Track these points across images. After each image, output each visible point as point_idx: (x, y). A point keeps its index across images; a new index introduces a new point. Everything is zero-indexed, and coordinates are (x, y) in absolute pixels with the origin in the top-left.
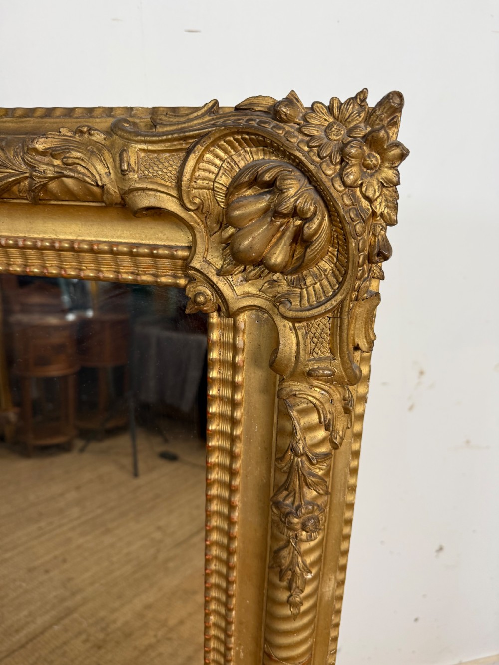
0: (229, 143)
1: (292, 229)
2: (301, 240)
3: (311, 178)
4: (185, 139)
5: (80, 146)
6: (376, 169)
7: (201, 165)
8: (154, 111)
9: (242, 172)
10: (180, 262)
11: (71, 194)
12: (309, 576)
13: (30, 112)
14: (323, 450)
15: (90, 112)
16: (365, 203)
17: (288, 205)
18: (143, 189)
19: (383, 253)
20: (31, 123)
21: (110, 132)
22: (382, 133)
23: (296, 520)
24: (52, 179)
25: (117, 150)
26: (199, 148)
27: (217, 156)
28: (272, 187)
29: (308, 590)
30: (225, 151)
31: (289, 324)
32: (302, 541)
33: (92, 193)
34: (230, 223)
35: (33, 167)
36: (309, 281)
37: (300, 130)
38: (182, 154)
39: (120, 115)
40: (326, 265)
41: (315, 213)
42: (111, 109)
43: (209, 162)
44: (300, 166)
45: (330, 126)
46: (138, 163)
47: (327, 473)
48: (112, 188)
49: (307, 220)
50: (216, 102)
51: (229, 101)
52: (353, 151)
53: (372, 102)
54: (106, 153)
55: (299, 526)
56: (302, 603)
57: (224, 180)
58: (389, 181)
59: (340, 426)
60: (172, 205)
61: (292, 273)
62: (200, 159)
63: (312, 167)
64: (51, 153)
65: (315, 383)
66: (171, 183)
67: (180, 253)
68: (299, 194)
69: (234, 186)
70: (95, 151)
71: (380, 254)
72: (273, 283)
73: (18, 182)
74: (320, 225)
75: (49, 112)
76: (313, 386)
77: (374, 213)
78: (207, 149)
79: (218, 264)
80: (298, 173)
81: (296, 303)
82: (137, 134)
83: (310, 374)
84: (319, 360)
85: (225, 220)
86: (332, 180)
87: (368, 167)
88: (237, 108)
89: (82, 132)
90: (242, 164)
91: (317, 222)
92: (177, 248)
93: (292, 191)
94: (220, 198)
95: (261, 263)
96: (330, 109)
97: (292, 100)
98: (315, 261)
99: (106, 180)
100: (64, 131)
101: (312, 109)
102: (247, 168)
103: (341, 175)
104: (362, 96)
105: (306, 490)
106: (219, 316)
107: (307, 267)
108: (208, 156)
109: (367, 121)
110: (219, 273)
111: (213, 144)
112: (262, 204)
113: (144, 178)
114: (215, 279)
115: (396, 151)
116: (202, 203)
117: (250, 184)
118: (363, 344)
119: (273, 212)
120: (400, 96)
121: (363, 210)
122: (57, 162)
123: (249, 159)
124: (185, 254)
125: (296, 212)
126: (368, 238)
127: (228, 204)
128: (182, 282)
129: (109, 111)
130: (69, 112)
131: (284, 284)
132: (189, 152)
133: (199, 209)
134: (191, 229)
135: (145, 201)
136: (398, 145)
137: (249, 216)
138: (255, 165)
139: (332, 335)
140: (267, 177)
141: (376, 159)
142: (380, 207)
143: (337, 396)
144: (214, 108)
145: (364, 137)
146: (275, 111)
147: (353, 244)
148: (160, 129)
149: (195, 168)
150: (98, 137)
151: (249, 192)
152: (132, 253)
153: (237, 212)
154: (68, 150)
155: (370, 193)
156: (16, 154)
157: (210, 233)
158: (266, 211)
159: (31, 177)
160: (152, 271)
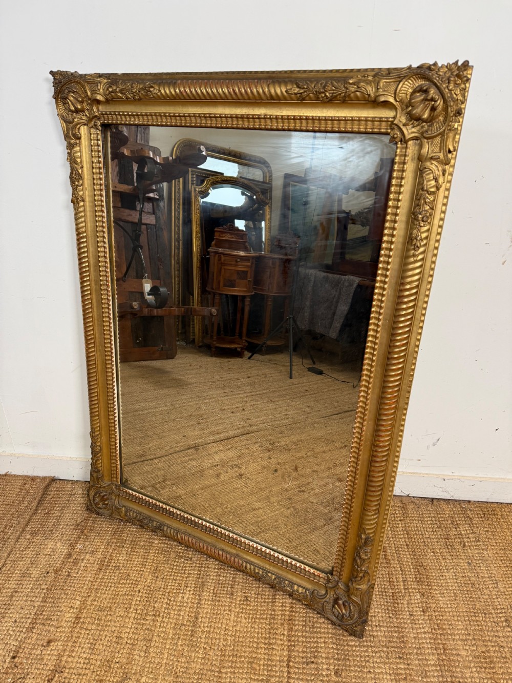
0: (414, 78)
1: (431, 105)
2: (433, 109)
3: (438, 88)
4: (399, 77)
5: (363, 81)
6: (459, 85)
7: (404, 86)
8: (389, 69)
9: (417, 87)
10: (390, 123)
11: (357, 98)
12: (422, 244)
13: (345, 71)
14: (433, 190)
15: (366, 70)
16: (455, 96)
17: (429, 97)
18: (383, 95)
19: (459, 113)
20: (345, 74)
21: (374, 76)
22: (461, 73)
23: (420, 216)
24: (353, 92)
25: (376, 82)
26: (404, 80)
27: (409, 83)
28: (426, 91)
29: (421, 250)
30: (412, 81)
31: (426, 140)
32: (421, 226)
33: (364, 97)
34: (410, 105)
35: (347, 88)
36: (435, 124)
37: (437, 74)
38: (398, 83)
39: (377, 71)
40: (441, 118)
41: (438, 99)
42: (374, 69)
43: (407, 85)
44: (435, 85)
45: (446, 72)
46: (383, 86)
47: (434, 200)
48: (372, 95)
49: (435, 101)
50: (411, 66)
51: (415, 65)
52: (452, 79)
53: (460, 64)
54: (373, 84)
55: (421, 219)
56: (418, 255)
57: (410, 90)
58: (462, 88)
59: (441, 181)
60: (392, 100)
61: (429, 122)
62: (404, 84)
63: (439, 84)
64: (354, 84)
65: (433, 162)
66: (393, 92)
67: (390, 119)
68: (434, 93)
69: (414, 92)
70: (369, 83)
71: (458, 113)
72: (423, 127)
73: (340, 94)
74: (440, 103)
75: (352, 71)
76: (432, 164)
77: (458, 99)
78: (406, 81)
79: (404, 121)
80: (434, 87)
81: (430, 132)
82: (384, 76)
83: (432, 158)
84: (436, 153)
85: (410, 104)
86: (445, 88)
87: (456, 84)
88: (418, 67)
89: (365, 77)
90: (417, 85)
91: (439, 102)
92: (389, 118)
93: (432, 92)
94: (408, 97)
95: (418, 119)
96: (447, 67)
97: (435, 64)
98: (438, 116)
99: (371, 92)
100: (359, 76)
101: (441, 67)
102: (419, 86)
103: (447, 87)
104: (457, 62)
105: (425, 206)
106: (401, 144)
107: (435, 119)
108: (406, 83)
109: (458, 70)
110: (404, 125)
111: (409, 79)
112: (422, 98)
113: (384, 91)
114: (402, 127)
115: (465, 79)
116: (402, 99)
117: (419, 92)
118: (452, 149)
119: (426, 100)
120: (468, 62)
121: (454, 98)
122: (355, 87)
123: (420, 83)
124: (392, 119)
125: (432, 99)
126: (455, 108)
127: (411, 99)
128: (389, 131)
129: (373, 70)
130: (359, 70)
131: (426, 126)
132: (400, 82)
133: (401, 101)
134: (396, 109)
135: (382, 99)
136: (466, 77)
137: (417, 102)
138: (422, 85)
139: (440, 144)
140: (425, 88)
141: (459, 82)
142: (460, 97)
143: (440, 169)
144: (410, 67)
145: (456, 75)
146: (429, 68)
147: (449, 109)
148: (391, 75)
149: (402, 87)
150: (370, 78)
151: (418, 94)
152: (373, 120)
153: (413, 101)
154: (360, 83)
155: (456, 93)
156: (342, 84)
157: (402, 110)
158: (423, 100)
159: (346, 92)
160: (379, 127)
